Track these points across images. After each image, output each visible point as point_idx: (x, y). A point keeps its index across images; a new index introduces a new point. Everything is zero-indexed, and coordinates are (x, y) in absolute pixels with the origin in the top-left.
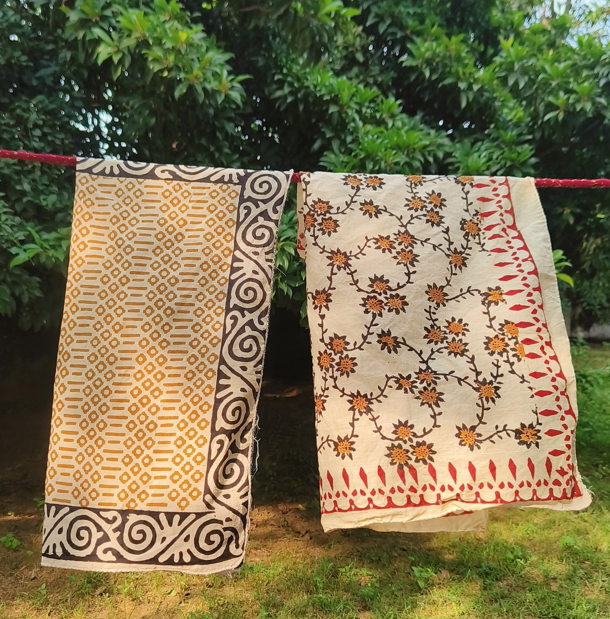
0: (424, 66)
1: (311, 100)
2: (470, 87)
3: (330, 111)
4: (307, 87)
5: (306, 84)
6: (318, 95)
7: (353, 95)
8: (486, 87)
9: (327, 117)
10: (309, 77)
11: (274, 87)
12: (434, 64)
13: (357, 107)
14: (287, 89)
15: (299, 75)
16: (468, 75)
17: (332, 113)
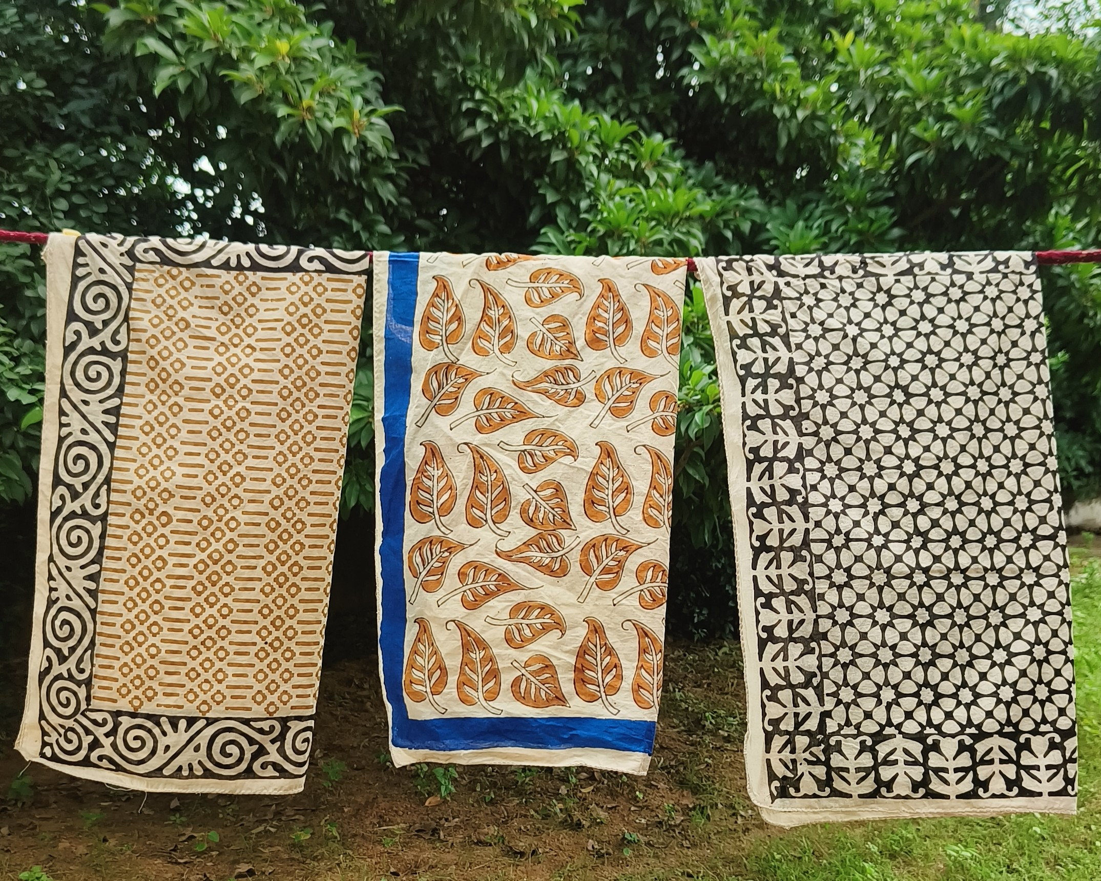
0: (718, 82)
1: (521, 141)
2: (792, 115)
3: (553, 160)
4: (515, 121)
5: (513, 115)
6: (532, 134)
7: (593, 132)
8: (821, 113)
9: (549, 170)
10: (518, 105)
11: (462, 121)
12: (734, 78)
13: (596, 151)
14: (480, 125)
15: (501, 101)
16: (789, 94)
17: (556, 162)
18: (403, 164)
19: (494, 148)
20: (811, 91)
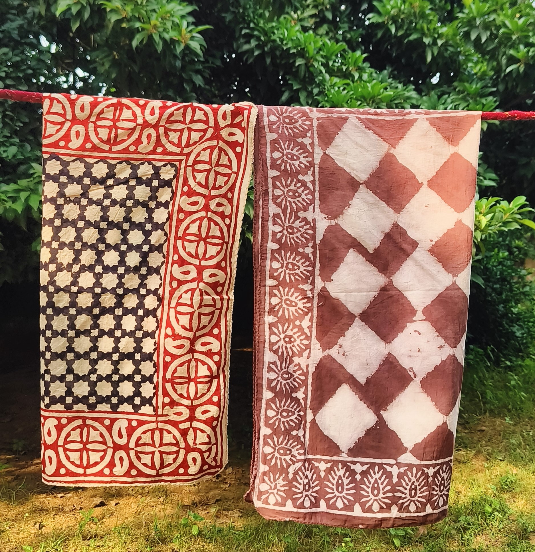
0: (390, 22)
1: (278, 53)
2: (435, 43)
3: (297, 64)
4: (274, 41)
5: (274, 37)
6: (285, 48)
7: (320, 49)
8: (451, 42)
9: (294, 70)
10: (276, 31)
11: (242, 40)
12: (400, 20)
13: (324, 61)
14: (254, 43)
15: (266, 29)
16: (432, 31)
17: (299, 65)
18: (206, 65)
19: (262, 57)
20: (444, 30)
